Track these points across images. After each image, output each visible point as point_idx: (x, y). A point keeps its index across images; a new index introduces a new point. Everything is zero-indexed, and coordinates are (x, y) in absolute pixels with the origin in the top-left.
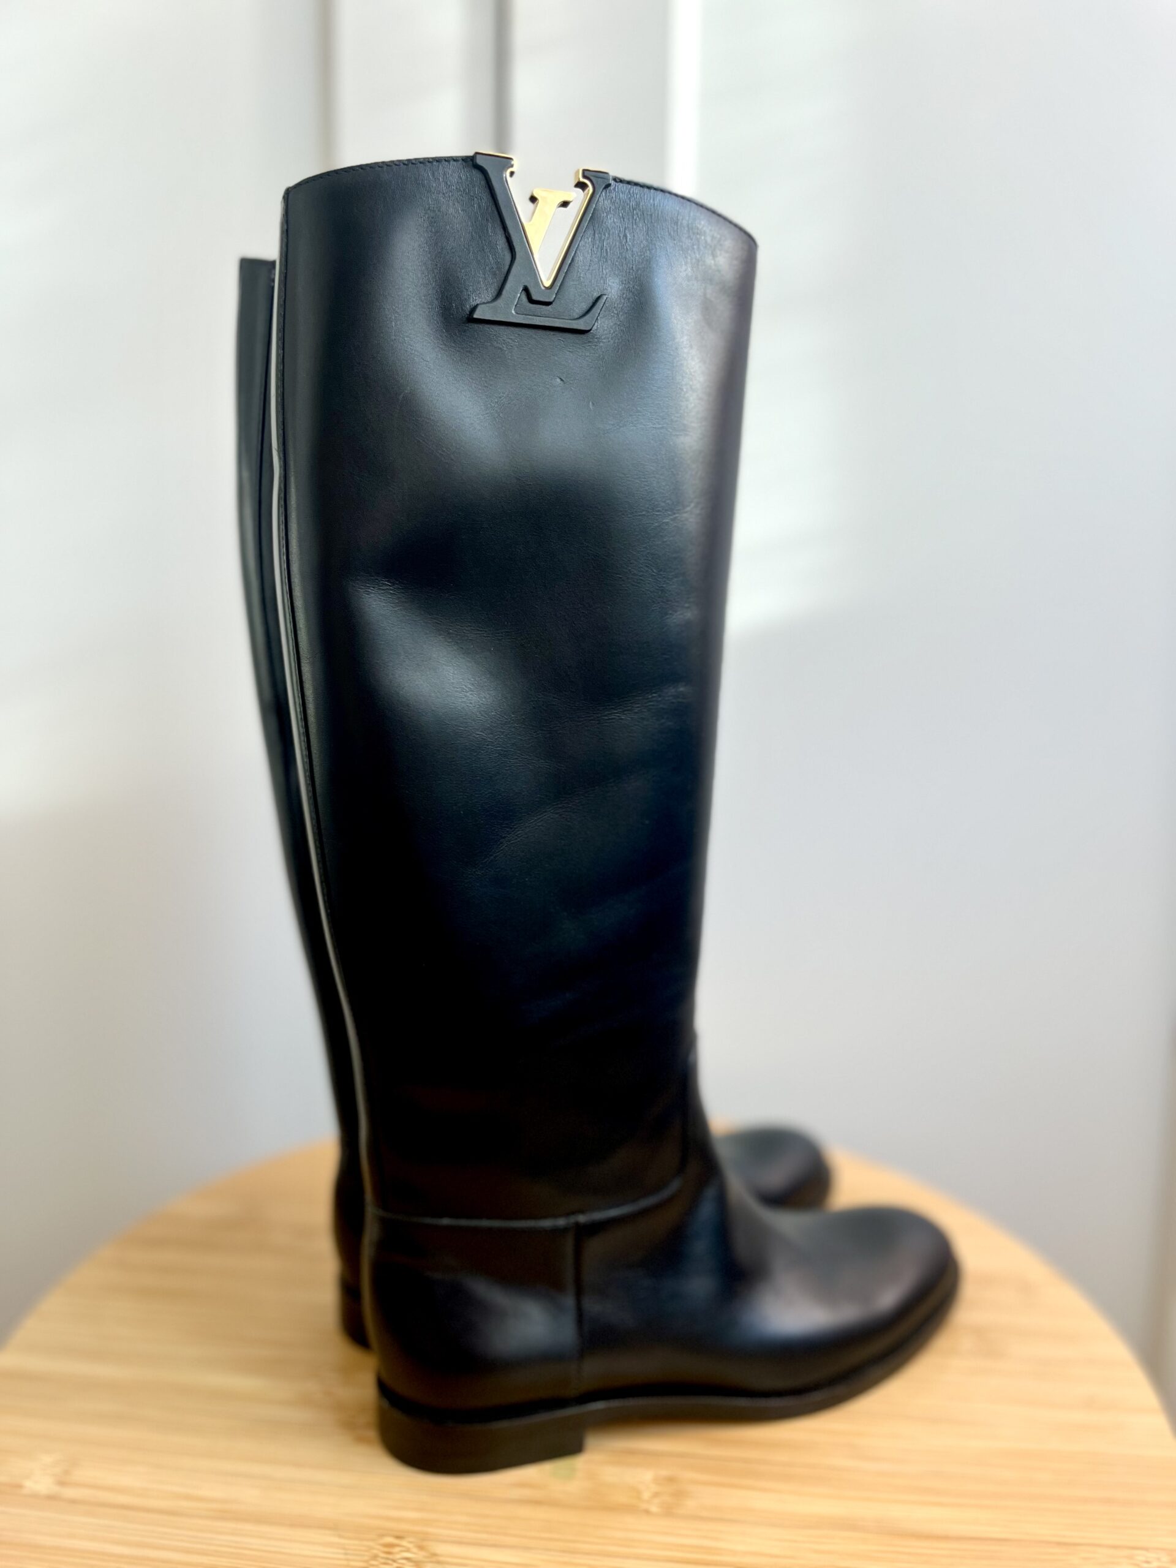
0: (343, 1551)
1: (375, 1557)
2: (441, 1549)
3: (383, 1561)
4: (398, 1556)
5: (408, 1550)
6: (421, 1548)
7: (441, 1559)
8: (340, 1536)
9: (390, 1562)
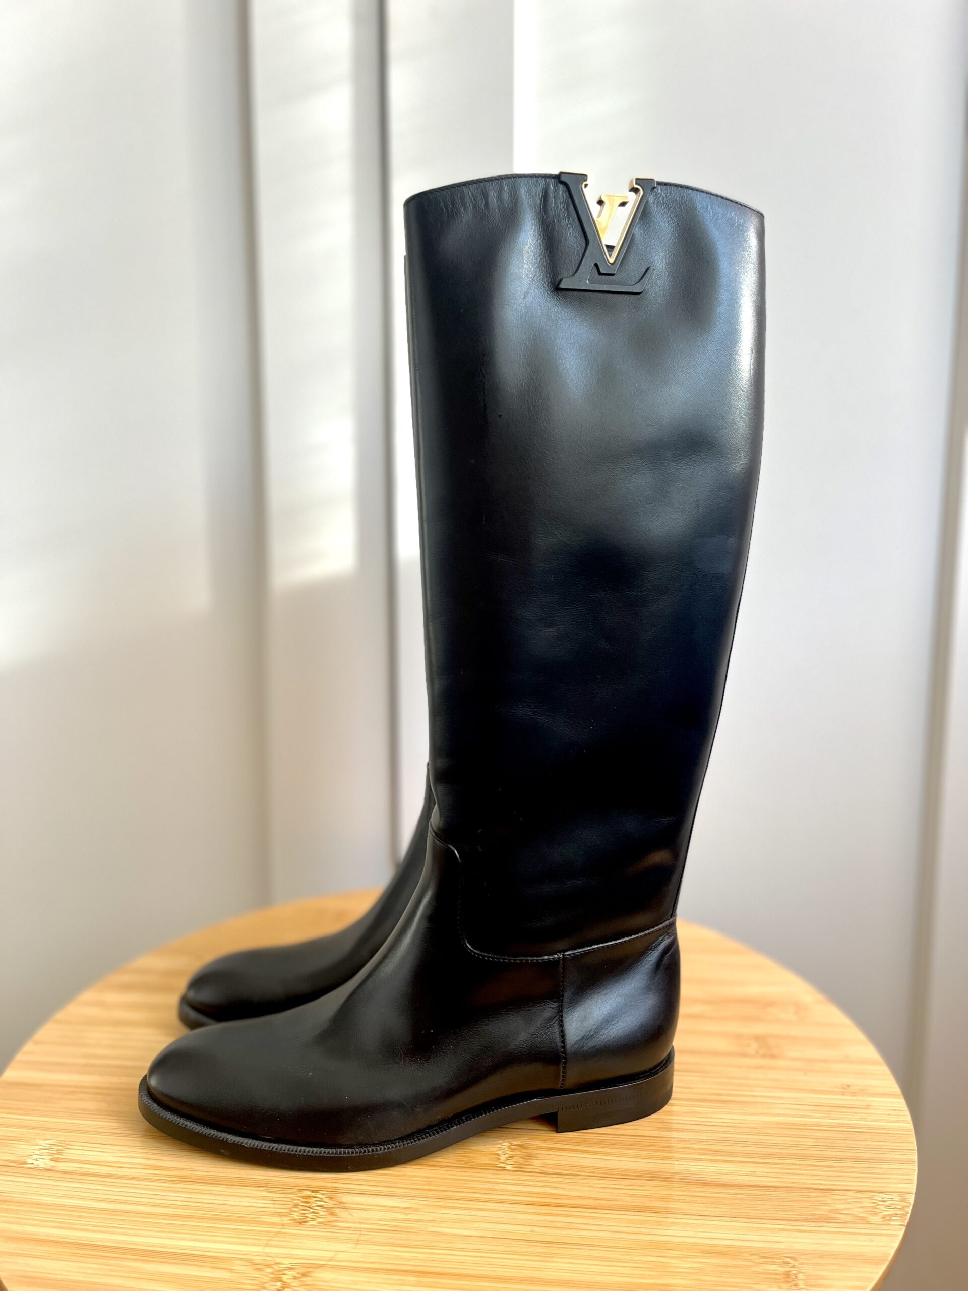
0: (272, 1202)
1: (296, 1205)
2: (346, 1198)
3: (302, 1208)
4: (314, 1205)
5: (321, 1200)
6: (331, 1198)
7: (346, 1205)
8: (270, 1192)
9: (307, 1209)
